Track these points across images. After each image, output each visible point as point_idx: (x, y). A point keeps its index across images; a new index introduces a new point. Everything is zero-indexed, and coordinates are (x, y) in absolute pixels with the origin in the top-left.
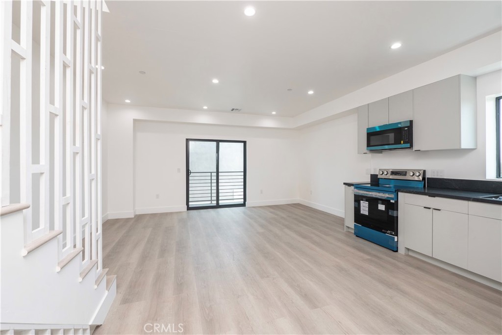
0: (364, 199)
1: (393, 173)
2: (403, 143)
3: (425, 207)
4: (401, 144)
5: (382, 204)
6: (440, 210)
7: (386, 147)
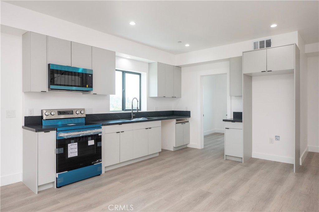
0: (72, 141)
1: (60, 113)
2: (88, 87)
3: (117, 133)
4: (86, 87)
5: (92, 140)
6: (123, 132)
7: (74, 88)
